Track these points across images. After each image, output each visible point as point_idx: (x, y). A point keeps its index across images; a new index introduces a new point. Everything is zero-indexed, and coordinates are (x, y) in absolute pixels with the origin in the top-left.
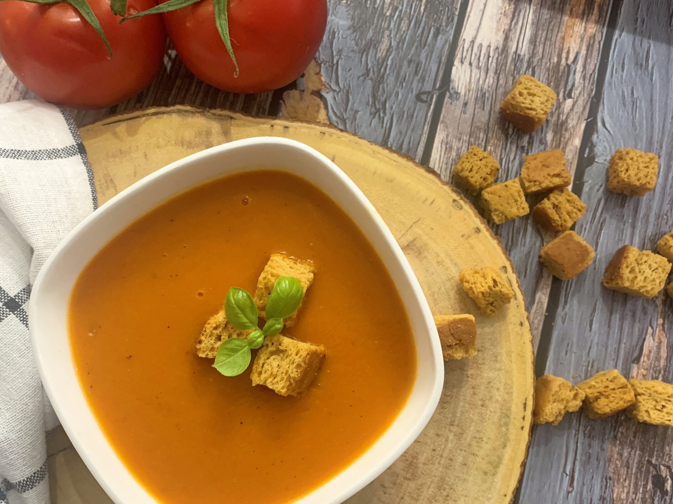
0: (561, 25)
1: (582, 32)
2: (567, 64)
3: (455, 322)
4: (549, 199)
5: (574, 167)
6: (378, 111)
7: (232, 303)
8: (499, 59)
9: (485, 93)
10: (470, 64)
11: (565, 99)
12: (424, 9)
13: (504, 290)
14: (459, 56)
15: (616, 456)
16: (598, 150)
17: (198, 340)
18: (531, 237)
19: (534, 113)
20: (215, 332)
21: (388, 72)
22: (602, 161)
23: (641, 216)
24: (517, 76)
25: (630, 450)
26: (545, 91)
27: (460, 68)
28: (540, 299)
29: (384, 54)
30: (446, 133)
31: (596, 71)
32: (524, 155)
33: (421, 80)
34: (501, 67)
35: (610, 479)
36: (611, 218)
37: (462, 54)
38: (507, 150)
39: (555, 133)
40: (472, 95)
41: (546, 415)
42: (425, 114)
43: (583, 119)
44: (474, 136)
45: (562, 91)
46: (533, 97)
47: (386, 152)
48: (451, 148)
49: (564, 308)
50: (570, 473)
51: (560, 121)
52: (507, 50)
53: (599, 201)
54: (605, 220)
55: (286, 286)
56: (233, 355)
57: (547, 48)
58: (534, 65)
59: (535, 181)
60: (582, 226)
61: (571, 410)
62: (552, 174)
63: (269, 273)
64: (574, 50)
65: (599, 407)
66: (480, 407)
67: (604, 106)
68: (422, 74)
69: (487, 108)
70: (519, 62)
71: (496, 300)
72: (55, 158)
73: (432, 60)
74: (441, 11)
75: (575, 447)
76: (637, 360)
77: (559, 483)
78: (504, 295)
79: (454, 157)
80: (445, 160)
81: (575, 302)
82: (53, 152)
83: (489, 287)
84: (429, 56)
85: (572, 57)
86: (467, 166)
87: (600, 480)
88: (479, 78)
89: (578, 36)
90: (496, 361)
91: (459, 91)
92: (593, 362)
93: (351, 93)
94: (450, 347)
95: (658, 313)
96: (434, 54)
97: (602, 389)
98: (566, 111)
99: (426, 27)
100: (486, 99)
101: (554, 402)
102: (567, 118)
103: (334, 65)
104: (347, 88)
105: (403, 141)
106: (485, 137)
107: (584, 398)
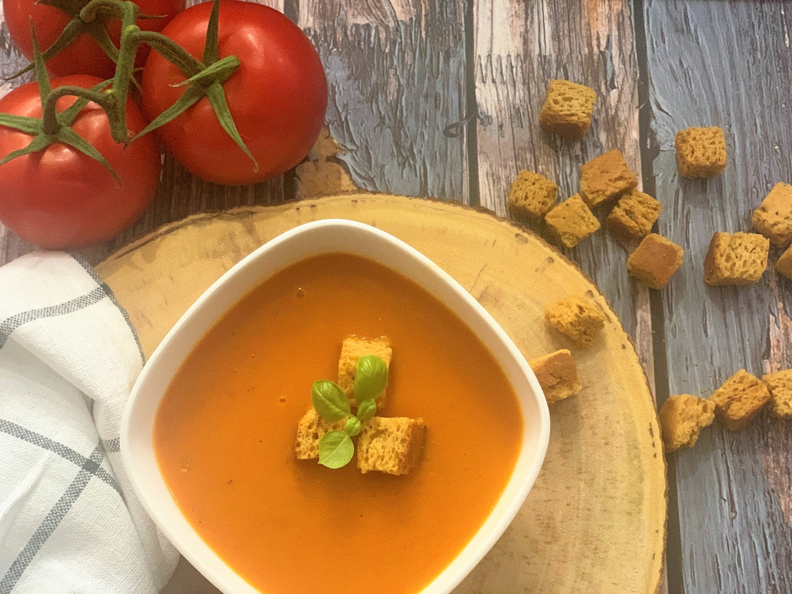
0: (583, 10)
1: (607, 11)
2: (601, 52)
3: (550, 360)
4: (619, 207)
5: (639, 163)
6: (406, 159)
7: (319, 396)
8: (524, 67)
9: (519, 109)
10: (494, 81)
11: (608, 91)
12: (426, 34)
13: (593, 314)
14: (478, 76)
15: (772, 465)
16: (661, 136)
17: (297, 443)
18: (614, 253)
19: (575, 118)
20: (310, 431)
21: (405, 114)
22: (669, 148)
23: (728, 195)
24: (549, 80)
25: (785, 454)
26: (582, 92)
27: (483, 89)
28: (642, 317)
29: (395, 96)
30: (488, 163)
31: (635, 50)
32: (580, 164)
33: (444, 113)
34: (529, 76)
35: (773, 491)
36: (695, 208)
37: (482, 73)
38: (561, 165)
39: (607, 131)
40: (505, 114)
41: (679, 437)
42: (459, 149)
43: (634, 108)
44: (521, 158)
45: (603, 83)
46: (570, 101)
47: (429, 202)
48: (499, 178)
49: (671, 321)
50: (728, 498)
51: (610, 117)
52: (530, 56)
53: (677, 193)
54: (689, 211)
55: (368, 364)
56: (334, 449)
57: (573, 40)
58: (564, 63)
59: (598, 191)
60: (666, 225)
61: (704, 425)
62: (613, 179)
63: (348, 357)
64: (603, 35)
65: (733, 413)
66: (604, 446)
67: (653, 87)
68: (443, 106)
69: (526, 123)
70: (546, 64)
71: (588, 328)
72: (86, 306)
73: (450, 89)
74: (445, 31)
75: (726, 468)
76: (767, 355)
77: (718, 512)
78: (594, 320)
79: (505, 188)
80: (496, 193)
81: (681, 310)
82: (81, 300)
83: (576, 315)
84: (446, 85)
85: (603, 42)
86: (521, 194)
87: (762, 494)
88: (508, 94)
89: (604, 17)
90: (607, 393)
91: (490, 114)
92: (719, 370)
93: (371, 148)
94: (552, 387)
95: (775, 297)
96: (450, 80)
97: (731, 394)
98: (613, 104)
99: (433, 53)
100: (522, 114)
101: (683, 422)
102: (616, 112)
103: (343, 123)
104: (365, 143)
105: (444, 185)
106: (532, 157)
107: (714, 408)
